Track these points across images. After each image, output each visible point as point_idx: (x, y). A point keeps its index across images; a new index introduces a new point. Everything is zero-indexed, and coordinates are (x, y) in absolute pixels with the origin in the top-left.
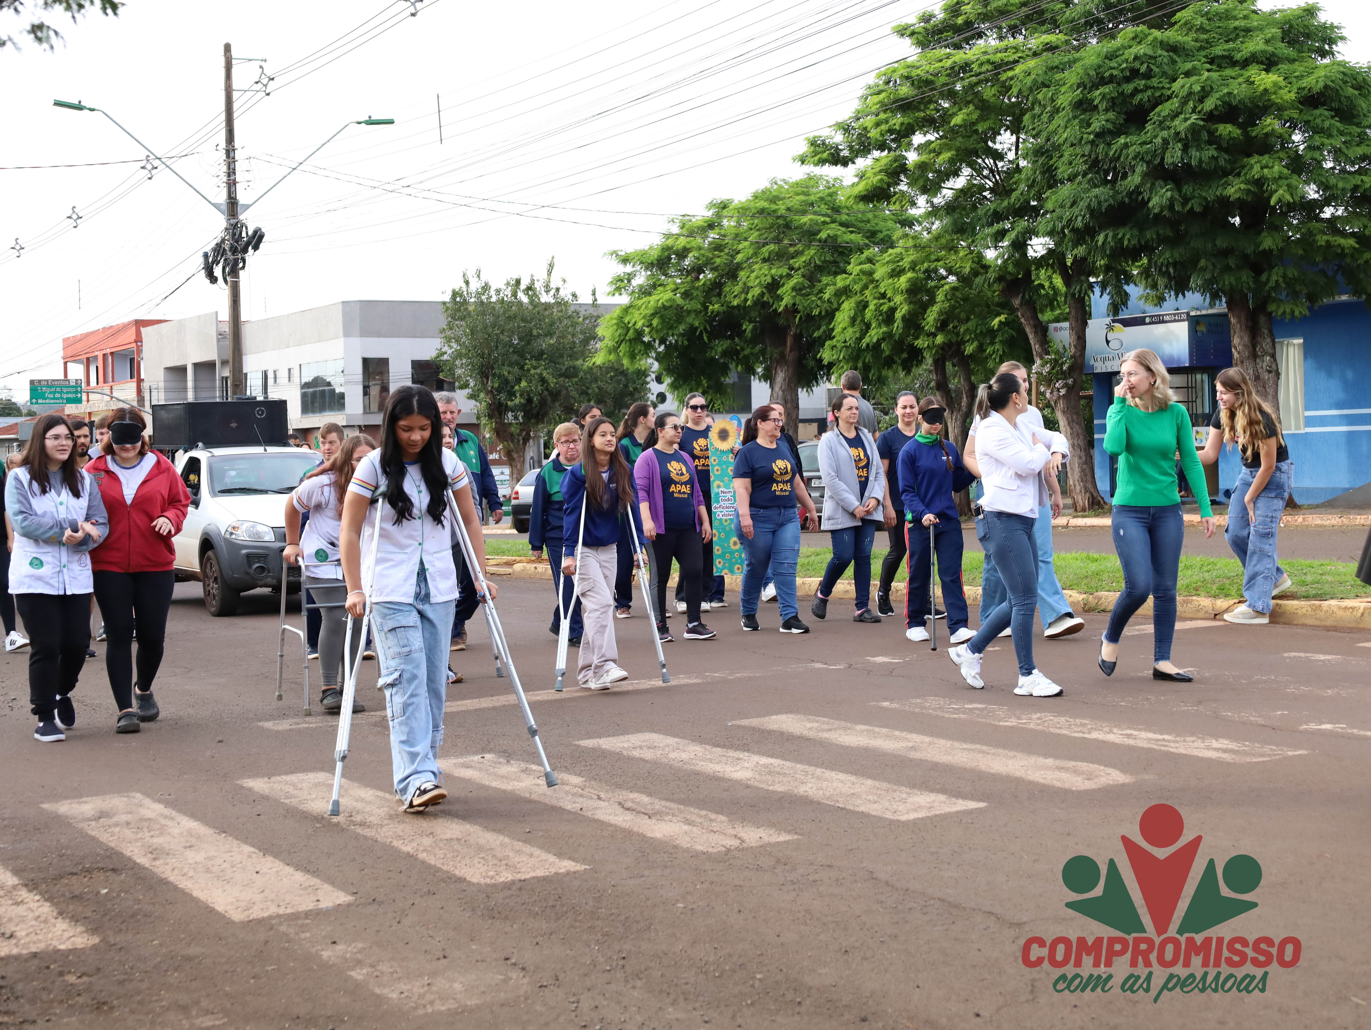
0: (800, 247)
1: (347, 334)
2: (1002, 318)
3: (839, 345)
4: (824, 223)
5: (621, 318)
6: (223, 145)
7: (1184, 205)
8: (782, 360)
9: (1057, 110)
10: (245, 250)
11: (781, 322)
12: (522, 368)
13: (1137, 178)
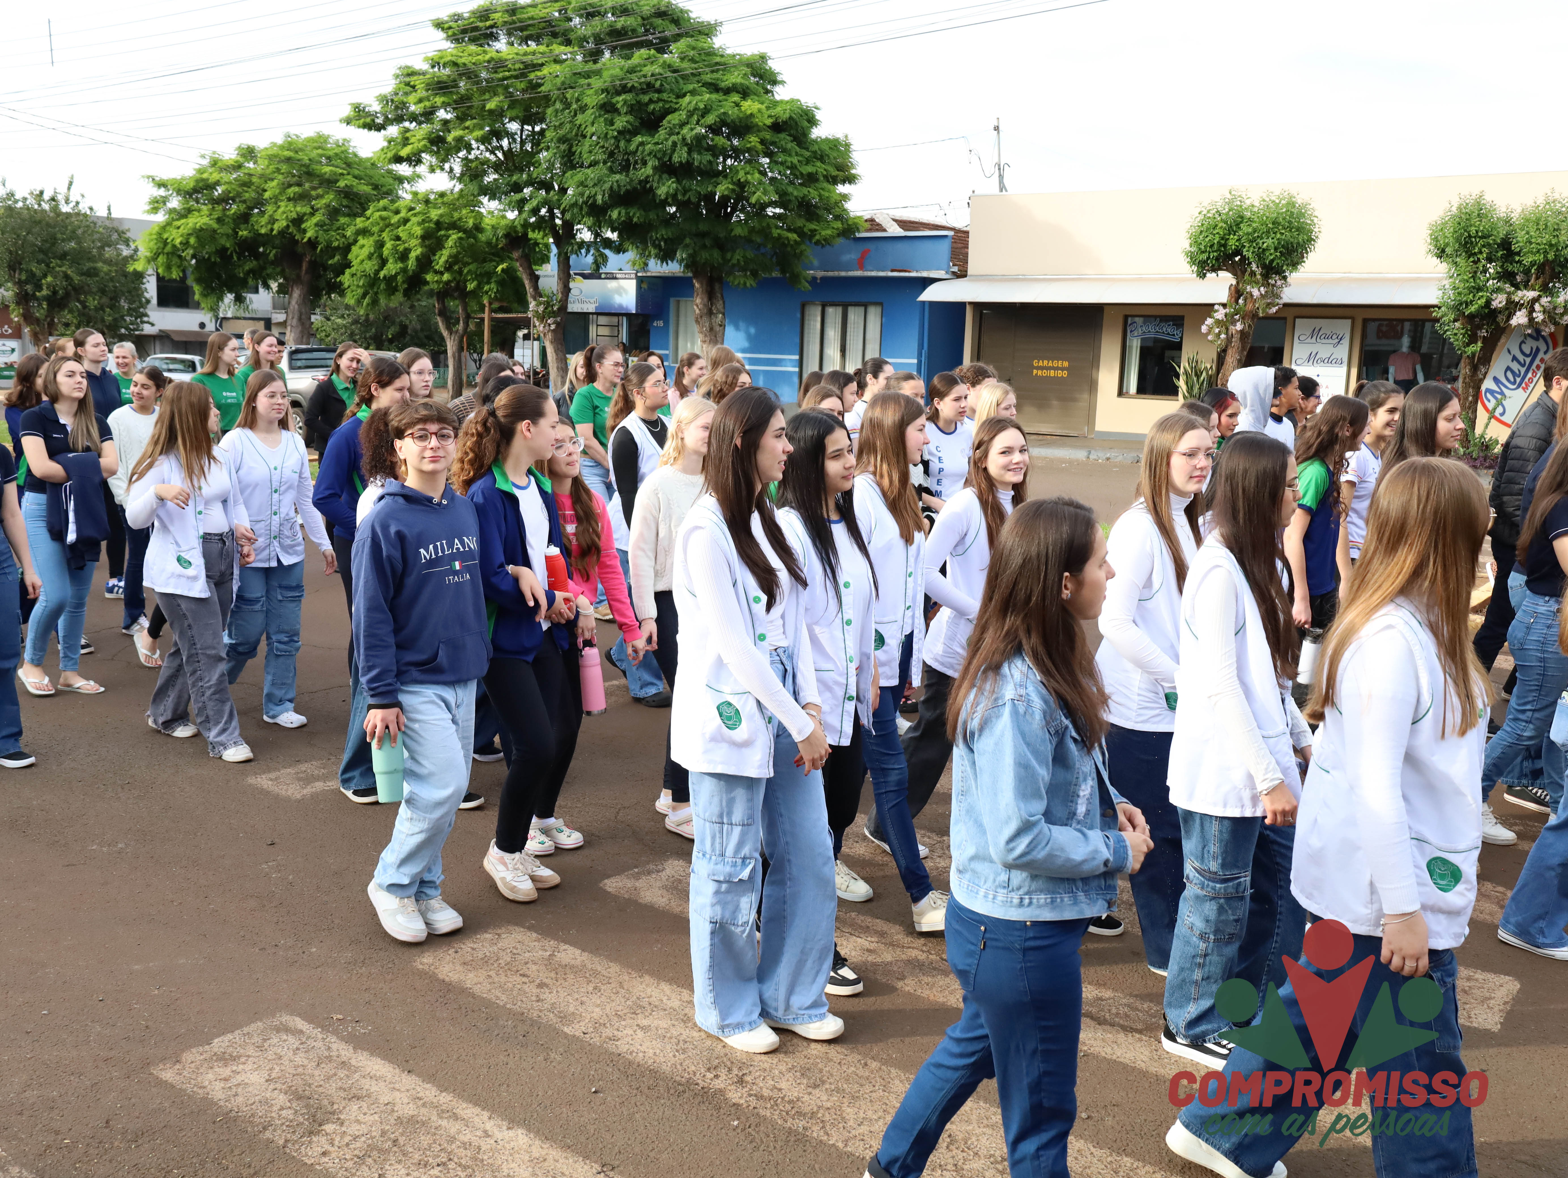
0: (320, 191)
2: (504, 265)
3: (358, 274)
4: (342, 174)
5: (160, 234)
7: (684, 195)
8: (298, 280)
9: (583, 109)
11: (300, 249)
12: (48, 266)
13: (648, 170)
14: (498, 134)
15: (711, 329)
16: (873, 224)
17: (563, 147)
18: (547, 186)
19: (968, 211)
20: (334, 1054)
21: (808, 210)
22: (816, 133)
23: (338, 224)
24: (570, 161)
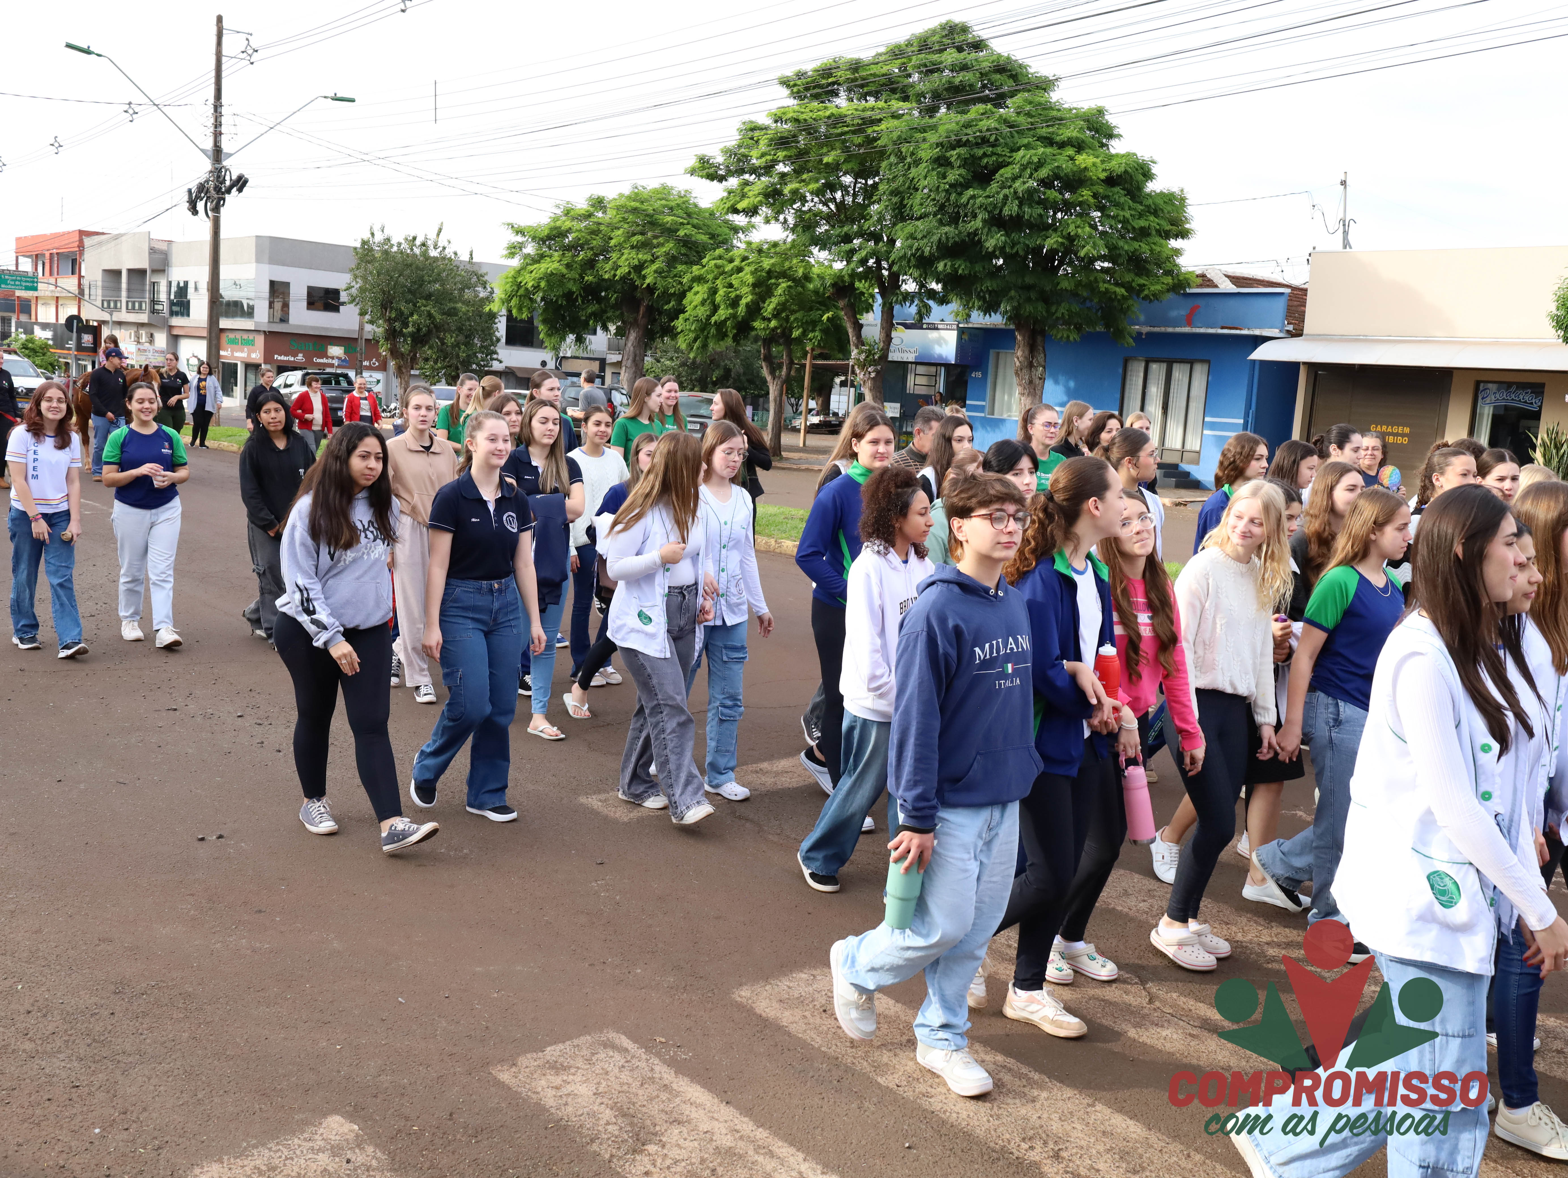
0: (661, 240)
1: (258, 260)
2: (830, 314)
3: (691, 319)
4: (682, 224)
5: (514, 278)
6: (212, 100)
7: (1012, 247)
8: (635, 324)
9: (917, 162)
10: (229, 191)
11: (638, 295)
12: (415, 305)
13: (978, 223)
14: (832, 187)
15: (1031, 382)
16: (1205, 280)
17: (895, 199)
18: (876, 237)
19: (1307, 268)
20: (657, 1075)
21: (1138, 264)
22: (1151, 187)
23: (675, 271)
24: (901, 214)
